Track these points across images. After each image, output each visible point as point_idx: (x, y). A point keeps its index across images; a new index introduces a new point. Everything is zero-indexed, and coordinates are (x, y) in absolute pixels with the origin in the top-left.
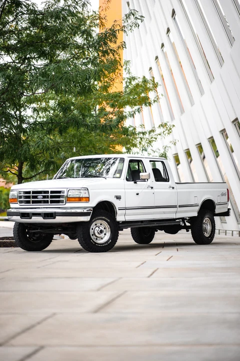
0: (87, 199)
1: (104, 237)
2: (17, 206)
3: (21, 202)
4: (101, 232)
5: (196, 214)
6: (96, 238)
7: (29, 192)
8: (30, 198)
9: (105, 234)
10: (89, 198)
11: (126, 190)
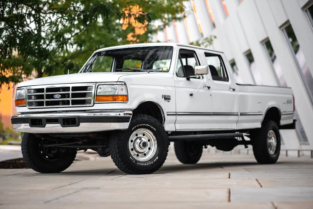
0: (125, 98)
1: (148, 152)
2: (25, 109)
3: (30, 104)
4: (145, 144)
5: (259, 125)
6: (136, 153)
7: (42, 90)
8: (43, 98)
9: (149, 149)
10: (127, 96)
11: (177, 89)
